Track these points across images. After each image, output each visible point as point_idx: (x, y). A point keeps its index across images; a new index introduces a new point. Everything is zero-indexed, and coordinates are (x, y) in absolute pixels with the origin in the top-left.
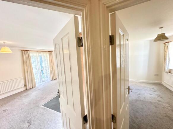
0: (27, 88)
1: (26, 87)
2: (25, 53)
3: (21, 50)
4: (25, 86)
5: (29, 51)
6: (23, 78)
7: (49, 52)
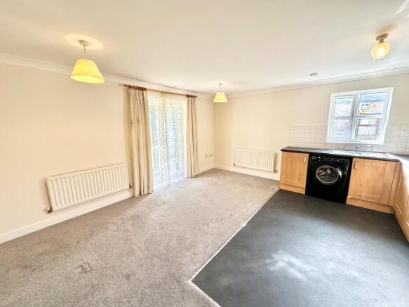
0: (134, 193)
1: (134, 189)
2: (135, 94)
3: (125, 85)
4: (130, 187)
5: (145, 89)
6: (126, 164)
7: (188, 96)
